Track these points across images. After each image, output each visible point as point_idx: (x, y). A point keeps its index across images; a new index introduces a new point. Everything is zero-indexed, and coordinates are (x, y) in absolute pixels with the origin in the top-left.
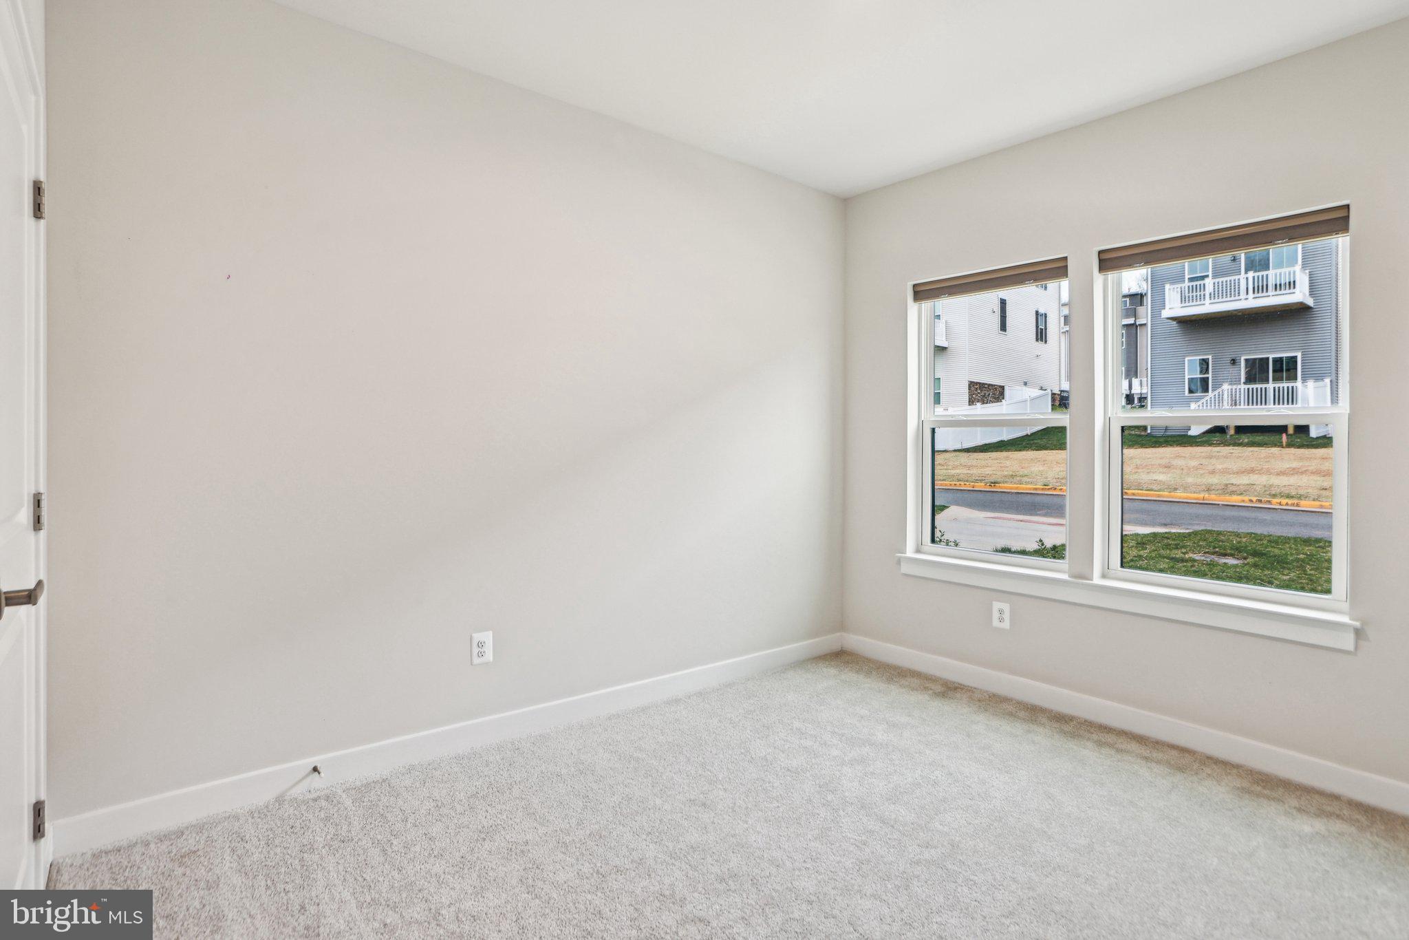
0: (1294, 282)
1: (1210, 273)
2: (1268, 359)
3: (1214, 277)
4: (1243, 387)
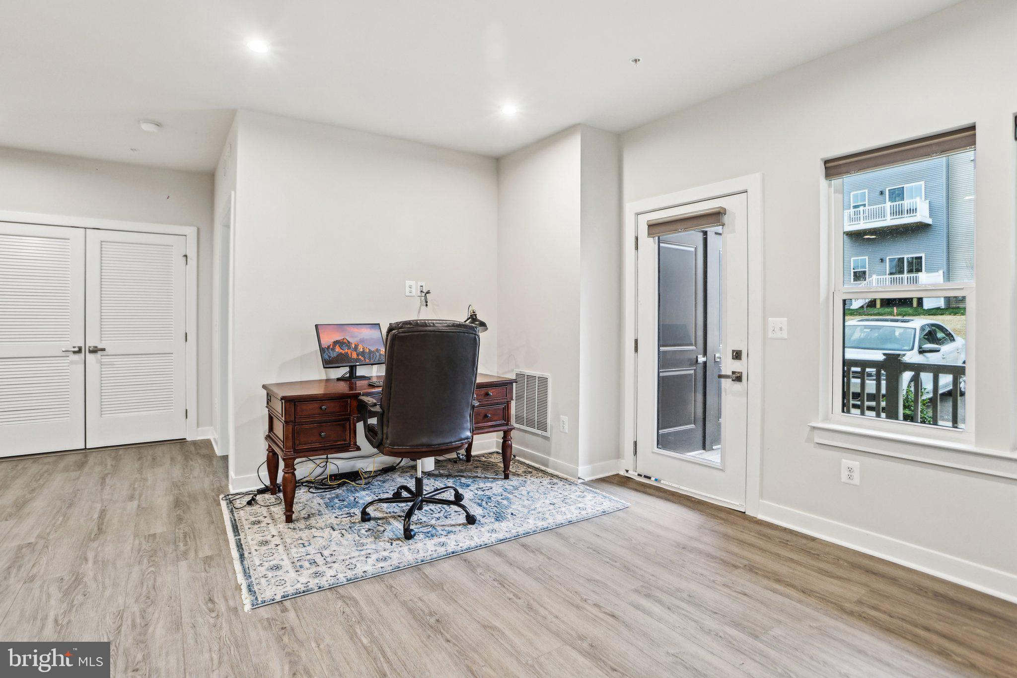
0: (916, 209)
1: (867, 203)
2: (903, 258)
3: (869, 205)
4: (888, 277)
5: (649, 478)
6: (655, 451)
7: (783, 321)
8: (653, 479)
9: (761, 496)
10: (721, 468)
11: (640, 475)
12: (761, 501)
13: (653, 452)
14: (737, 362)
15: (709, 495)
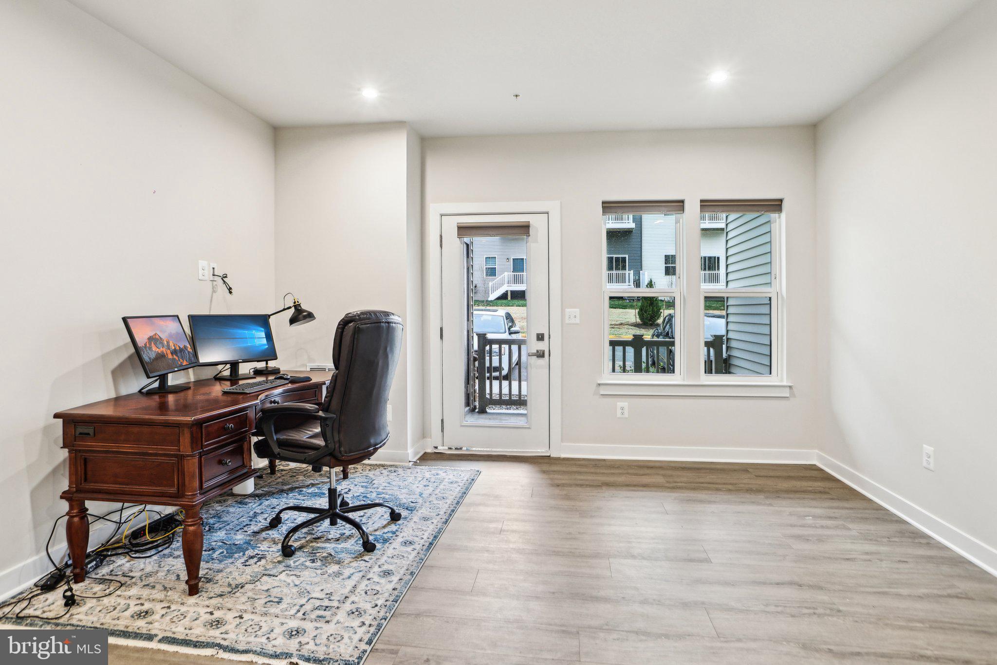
5: (461, 449)
6: (465, 424)
7: (576, 311)
8: (464, 449)
9: (562, 441)
10: (528, 426)
11: (450, 449)
12: (562, 444)
13: (462, 426)
14: (541, 343)
15: (515, 450)
